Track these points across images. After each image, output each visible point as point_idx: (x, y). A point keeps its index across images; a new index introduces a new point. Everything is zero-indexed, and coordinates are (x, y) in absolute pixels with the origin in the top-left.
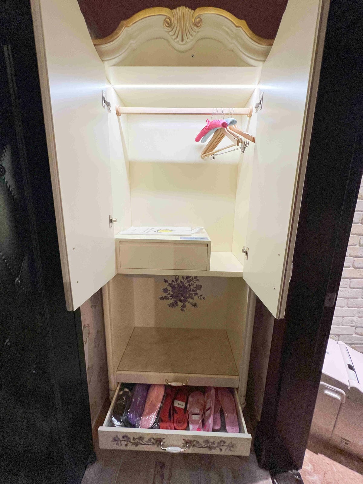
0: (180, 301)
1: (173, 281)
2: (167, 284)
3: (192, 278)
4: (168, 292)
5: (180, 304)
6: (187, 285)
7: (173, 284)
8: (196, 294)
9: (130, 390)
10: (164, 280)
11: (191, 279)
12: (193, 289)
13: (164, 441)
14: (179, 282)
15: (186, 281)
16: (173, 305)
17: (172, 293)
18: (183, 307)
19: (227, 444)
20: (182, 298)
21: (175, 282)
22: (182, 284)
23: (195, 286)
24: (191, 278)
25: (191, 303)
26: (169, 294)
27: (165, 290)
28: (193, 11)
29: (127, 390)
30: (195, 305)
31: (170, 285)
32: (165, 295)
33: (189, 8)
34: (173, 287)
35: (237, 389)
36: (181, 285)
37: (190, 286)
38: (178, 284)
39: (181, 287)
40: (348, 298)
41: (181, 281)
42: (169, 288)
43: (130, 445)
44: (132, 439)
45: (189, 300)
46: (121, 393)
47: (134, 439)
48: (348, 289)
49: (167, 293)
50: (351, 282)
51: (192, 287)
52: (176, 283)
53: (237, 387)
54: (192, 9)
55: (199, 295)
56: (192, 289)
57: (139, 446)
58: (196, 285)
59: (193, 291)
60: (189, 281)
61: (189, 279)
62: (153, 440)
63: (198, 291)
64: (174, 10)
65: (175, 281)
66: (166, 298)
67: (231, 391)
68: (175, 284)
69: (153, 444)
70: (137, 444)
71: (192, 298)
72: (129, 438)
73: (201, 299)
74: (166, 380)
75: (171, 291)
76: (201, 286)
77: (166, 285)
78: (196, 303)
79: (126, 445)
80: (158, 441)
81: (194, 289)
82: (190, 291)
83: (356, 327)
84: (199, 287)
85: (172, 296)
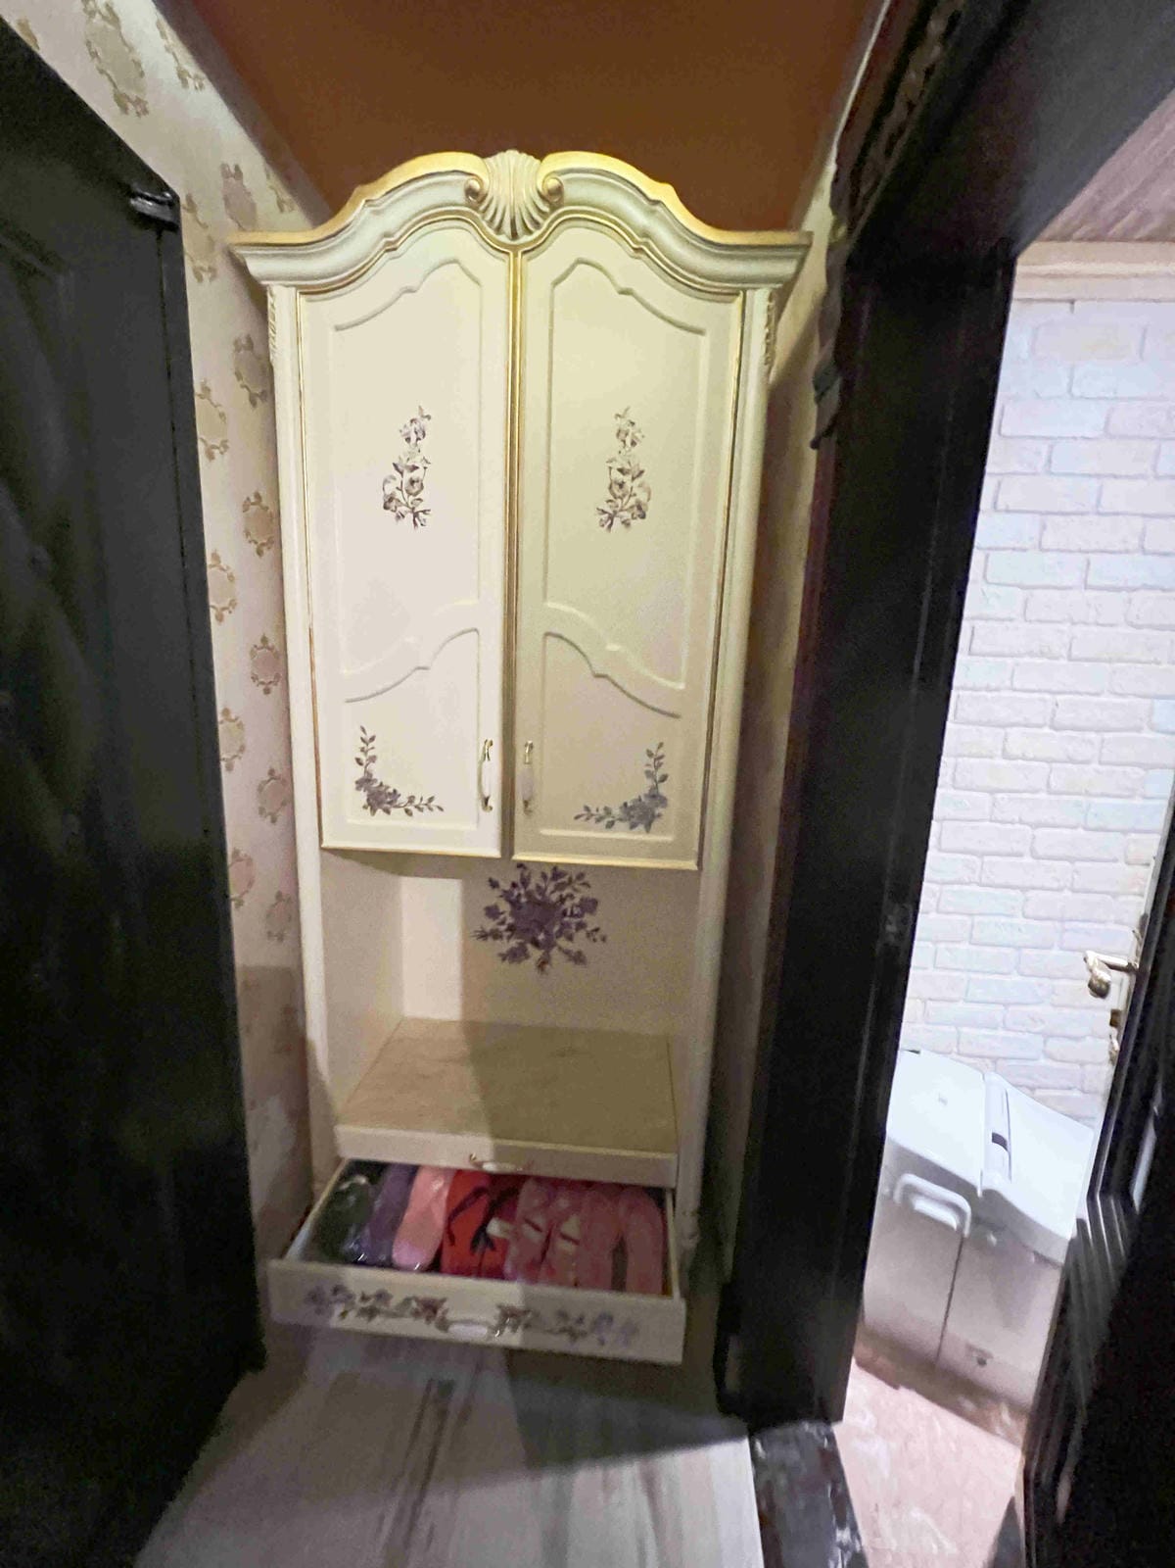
0: (536, 944)
1: (514, 885)
2: (497, 892)
3: (570, 880)
4: (502, 917)
5: (536, 954)
6: (554, 897)
7: (516, 893)
8: (581, 926)
9: (372, 1180)
10: (490, 880)
11: (565, 879)
12: (572, 912)
13: (446, 1305)
14: (532, 887)
15: (551, 887)
16: (515, 955)
17: (510, 920)
18: (542, 964)
19: (617, 1324)
20: (541, 937)
21: (519, 889)
22: (540, 894)
23: (577, 901)
24: (567, 877)
25: (567, 953)
26: (503, 923)
27: (492, 912)
28: (537, 161)
29: (363, 1180)
30: (578, 958)
31: (506, 895)
32: (490, 925)
33: (529, 153)
34: (515, 904)
35: (674, 1191)
36: (539, 898)
37: (562, 900)
38: (529, 894)
39: (539, 903)
40: (1019, 948)
41: (538, 887)
42: (505, 907)
43: (352, 1315)
44: (358, 1298)
45: (562, 942)
46: (345, 1186)
47: (364, 1298)
48: (1019, 920)
49: (497, 921)
50: (1027, 900)
51: (568, 904)
52: (522, 892)
53: (673, 1185)
54: (536, 157)
55: (589, 929)
56: (569, 913)
57: (378, 1319)
58: (582, 900)
59: (572, 915)
60: (560, 887)
61: (559, 881)
62: (414, 1304)
63: (587, 918)
64: (490, 160)
65: (520, 885)
66: (496, 935)
67: (658, 1196)
68: (519, 895)
69: (416, 1314)
70: (371, 1313)
71: (570, 938)
72: (350, 1297)
73: (595, 940)
74: (471, 1156)
75: (507, 914)
76: (595, 902)
77: (493, 898)
78: (580, 953)
79: (344, 1315)
80: (430, 1308)
81: (576, 911)
82: (564, 914)
83: (1047, 1036)
84: (589, 905)
85: (511, 928)
